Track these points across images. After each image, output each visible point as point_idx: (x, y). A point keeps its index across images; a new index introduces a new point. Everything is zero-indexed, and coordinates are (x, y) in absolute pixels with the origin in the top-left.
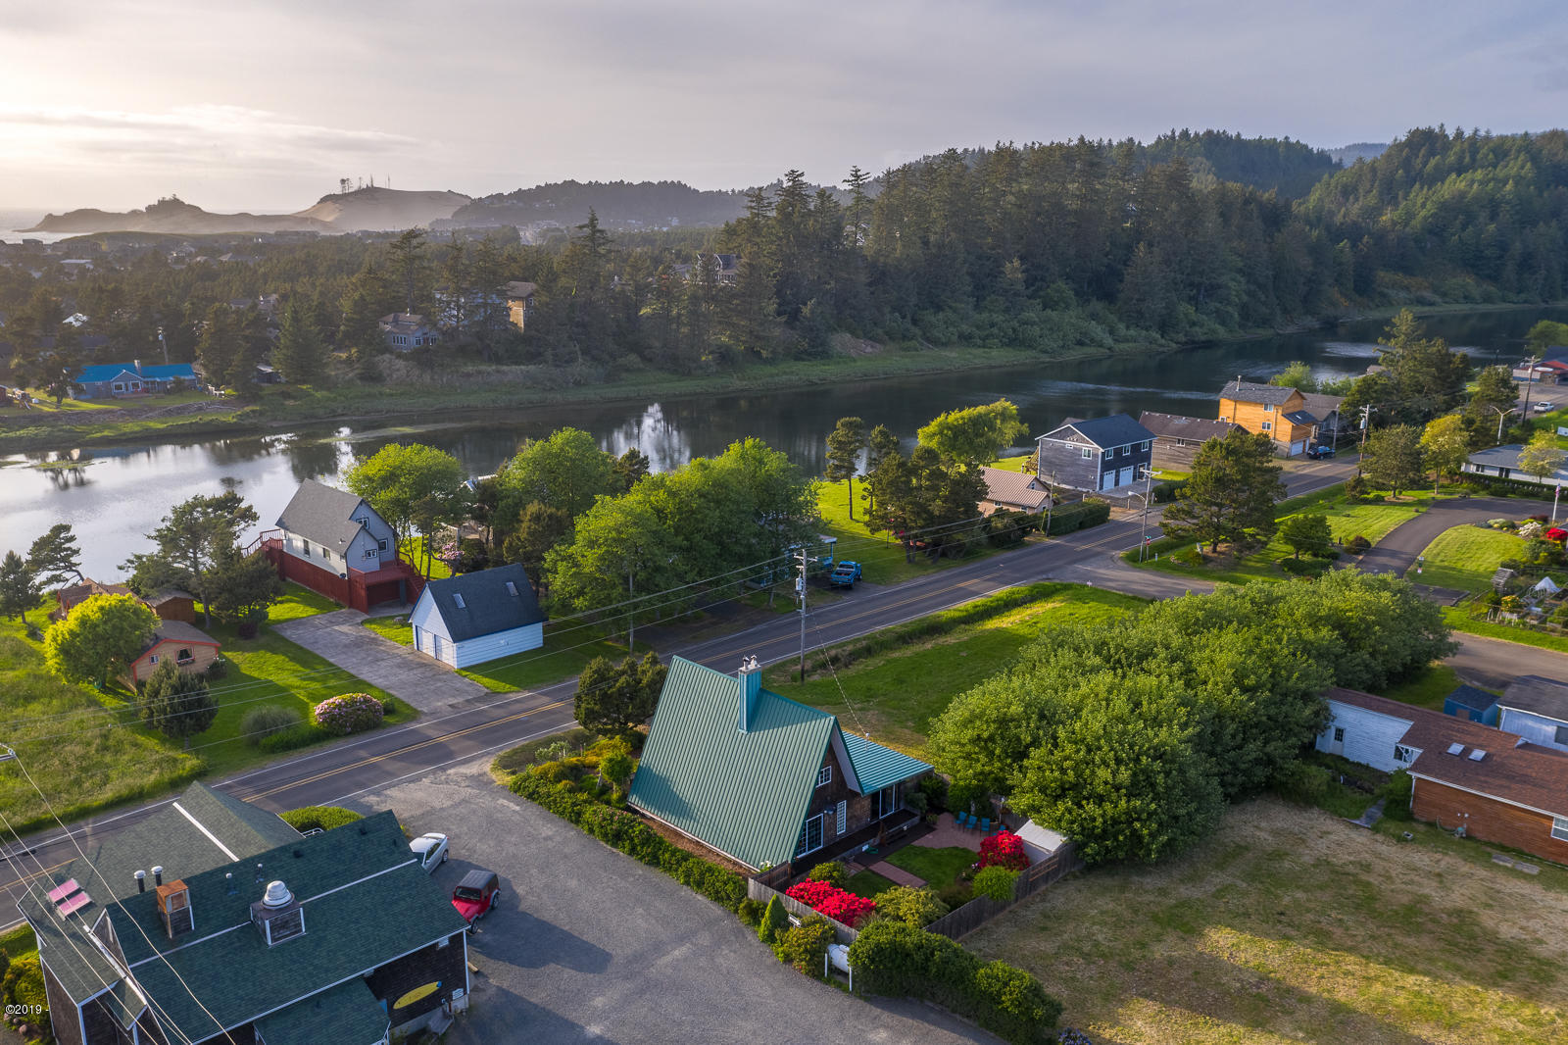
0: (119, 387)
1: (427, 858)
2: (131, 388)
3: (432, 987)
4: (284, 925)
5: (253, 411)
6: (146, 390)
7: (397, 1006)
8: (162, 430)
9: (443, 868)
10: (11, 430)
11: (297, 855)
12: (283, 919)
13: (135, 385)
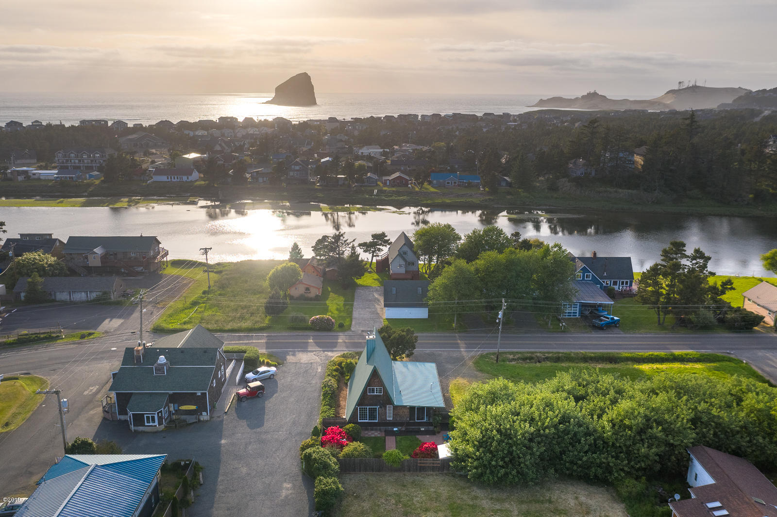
0: (448, 183)
1: (260, 374)
2: (453, 184)
3: (194, 407)
4: (159, 370)
5: (489, 199)
6: (459, 185)
7: (180, 408)
8: (448, 203)
9: (268, 380)
10: (399, 196)
11: (182, 352)
12: (160, 368)
13: (455, 183)
